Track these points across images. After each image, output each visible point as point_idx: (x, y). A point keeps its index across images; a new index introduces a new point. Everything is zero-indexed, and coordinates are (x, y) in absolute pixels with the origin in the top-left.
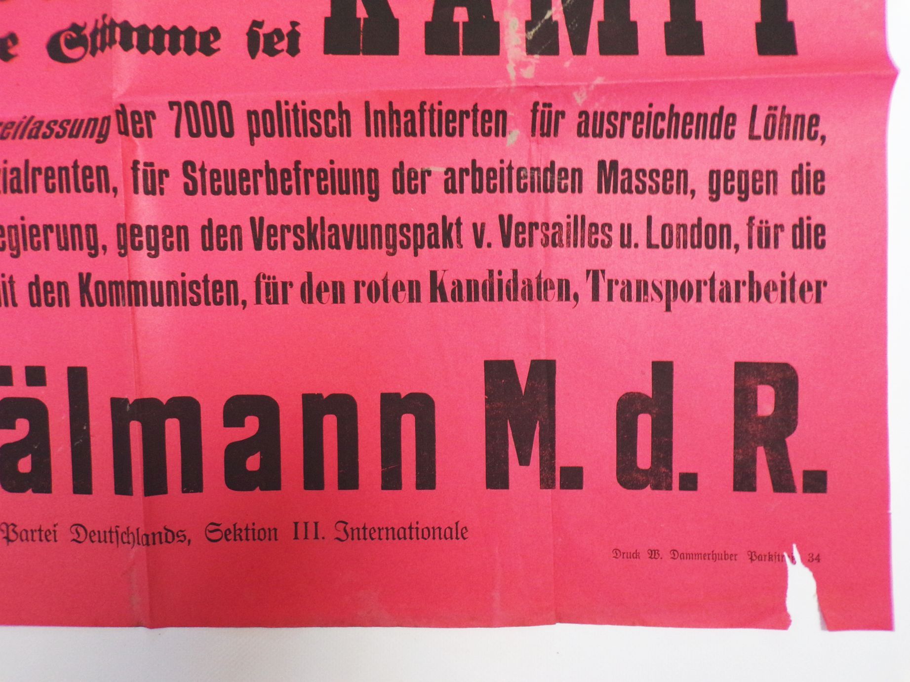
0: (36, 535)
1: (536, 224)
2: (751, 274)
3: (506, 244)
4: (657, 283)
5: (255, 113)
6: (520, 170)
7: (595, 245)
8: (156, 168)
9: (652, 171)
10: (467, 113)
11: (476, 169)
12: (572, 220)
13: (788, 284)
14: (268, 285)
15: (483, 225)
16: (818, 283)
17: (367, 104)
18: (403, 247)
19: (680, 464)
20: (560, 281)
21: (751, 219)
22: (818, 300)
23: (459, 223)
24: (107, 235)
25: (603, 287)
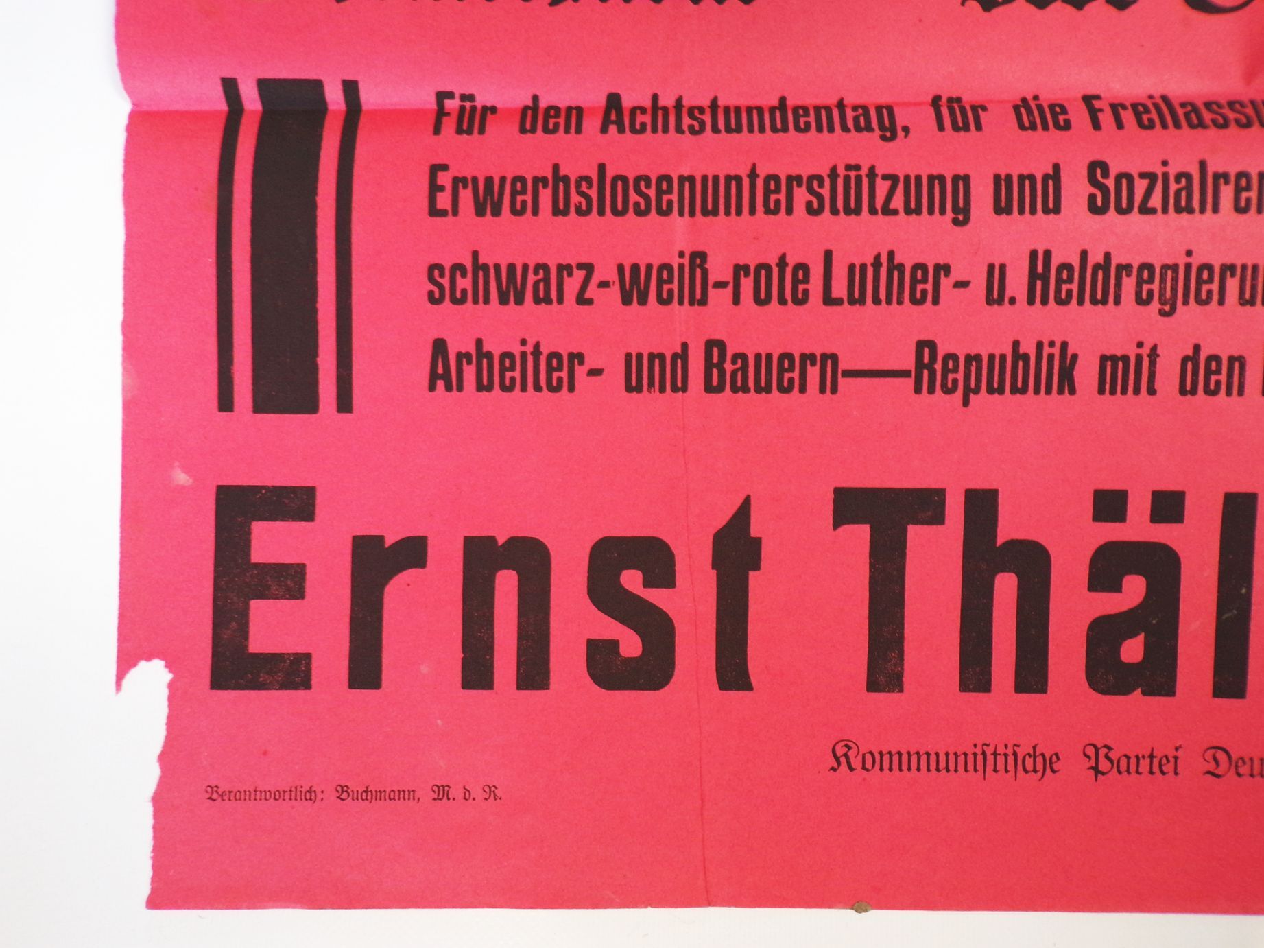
0: (1145, 764)
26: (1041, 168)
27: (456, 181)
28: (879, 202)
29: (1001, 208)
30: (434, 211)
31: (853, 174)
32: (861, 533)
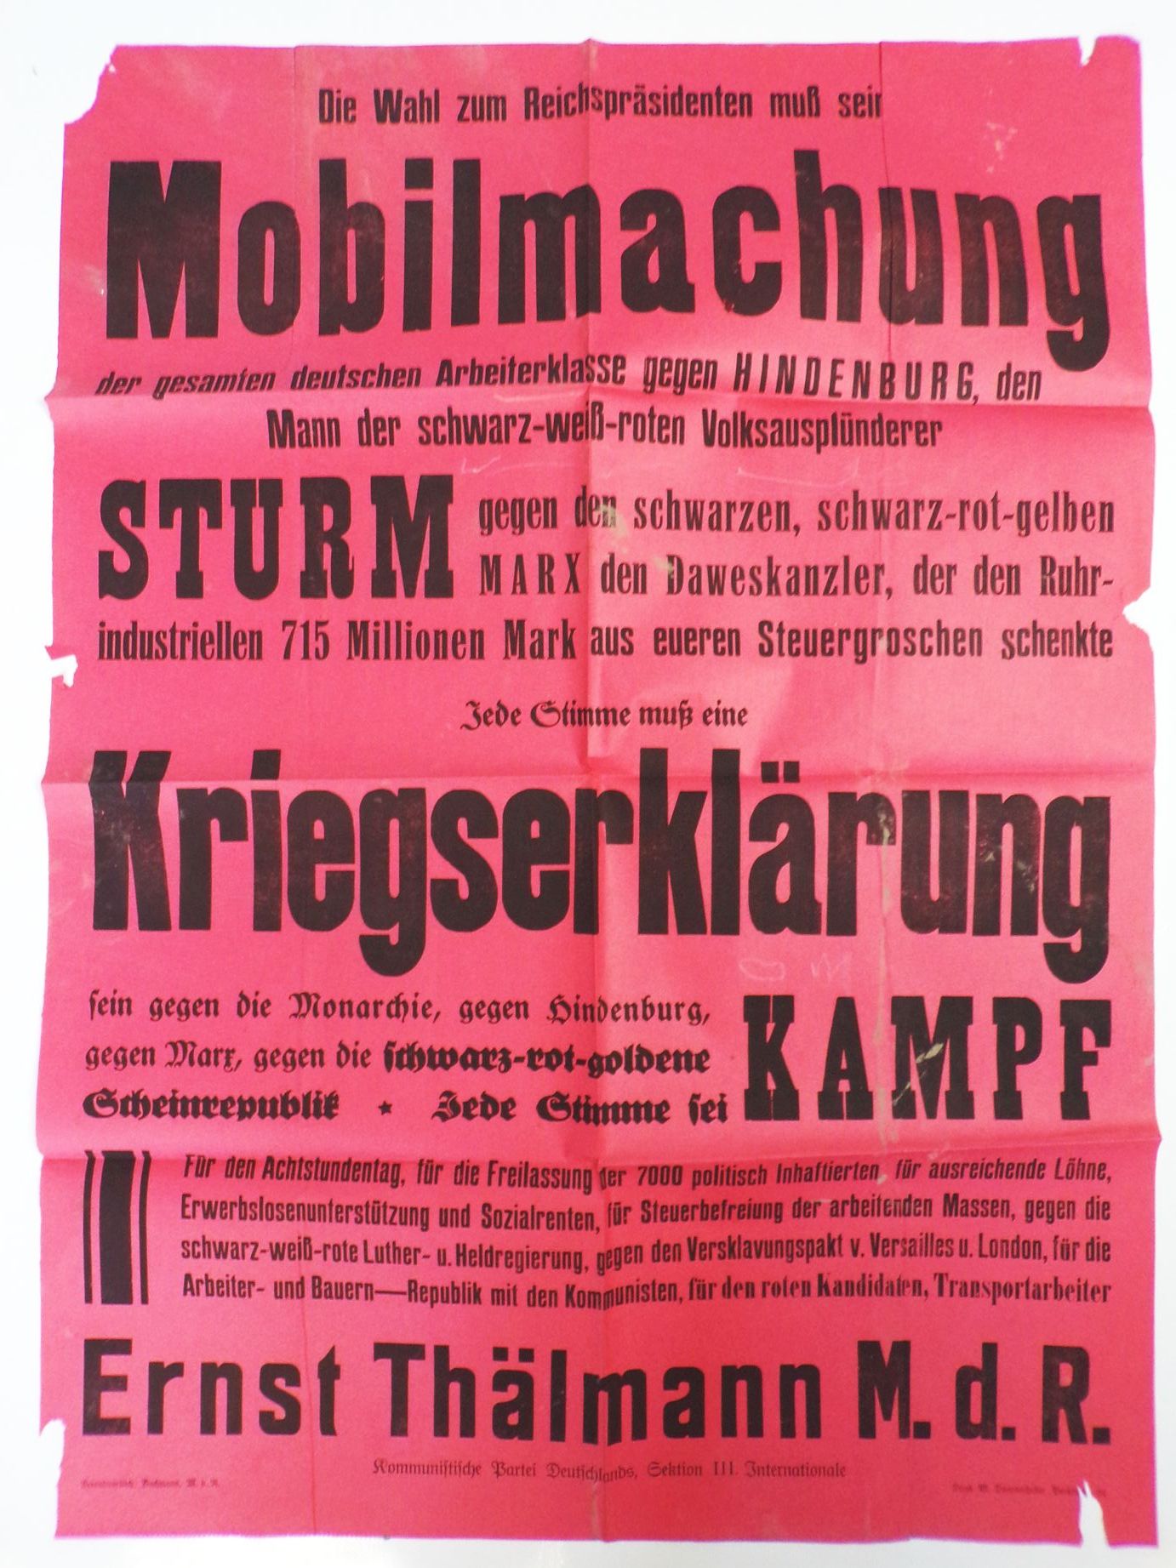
0: (520, 1471)
1: (898, 1240)
2: (1056, 1279)
3: (875, 1254)
4: (986, 1284)
5: (699, 1172)
6: (886, 1201)
7: (941, 1255)
8: (622, 1206)
9: (984, 1201)
10: (851, 1168)
11: (854, 1200)
12: (924, 1237)
13: (1082, 1287)
14: (699, 1286)
15: (858, 1240)
16: (1105, 1287)
17: (780, 1166)
18: (798, 1256)
19: (1002, 1421)
20: (915, 1281)
21: (1056, 1237)
22: (1105, 1300)
23: (840, 1238)
24: (590, 1260)
25: (947, 1286)
26: (461, 1206)
27: (195, 1203)
28: (388, 1219)
29: (443, 1224)
30: (184, 1216)
31: (376, 1205)
32: (386, 1364)
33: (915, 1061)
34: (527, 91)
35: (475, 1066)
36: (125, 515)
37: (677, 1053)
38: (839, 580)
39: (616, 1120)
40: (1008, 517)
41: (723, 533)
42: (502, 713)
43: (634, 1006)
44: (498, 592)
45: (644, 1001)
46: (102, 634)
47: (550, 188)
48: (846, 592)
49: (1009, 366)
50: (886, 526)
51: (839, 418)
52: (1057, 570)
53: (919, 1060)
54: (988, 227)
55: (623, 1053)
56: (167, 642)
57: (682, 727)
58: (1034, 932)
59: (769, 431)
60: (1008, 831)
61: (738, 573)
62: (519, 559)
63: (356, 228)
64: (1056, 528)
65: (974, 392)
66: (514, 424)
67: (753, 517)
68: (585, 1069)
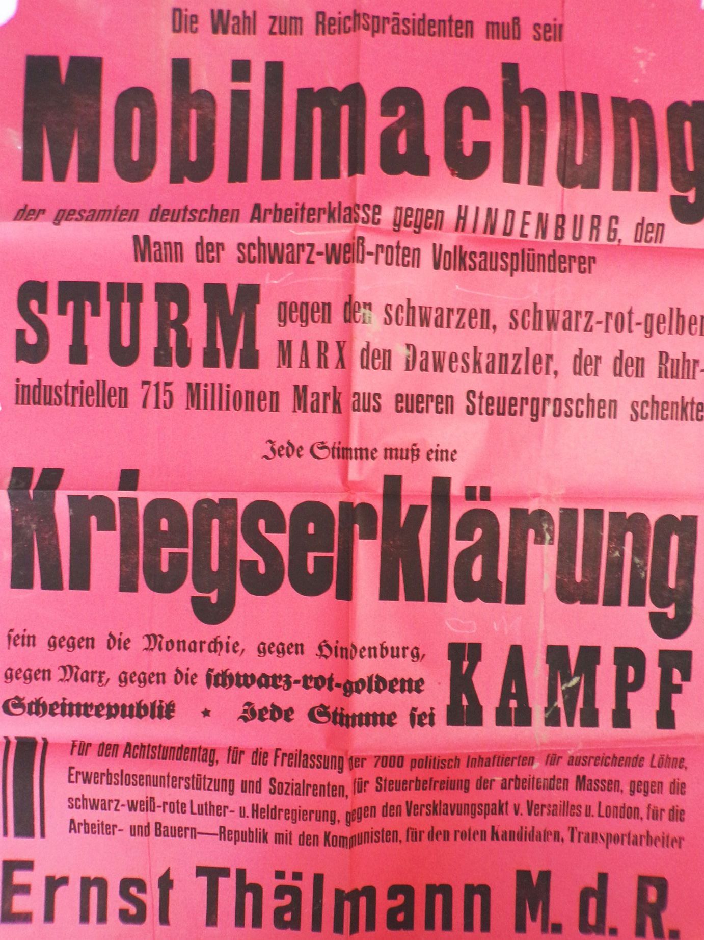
1: (545, 806)
2: (648, 832)
3: (530, 814)
4: (602, 834)
5: (415, 760)
6: (538, 779)
7: (573, 815)
8: (363, 780)
9: (602, 780)
10: (516, 758)
11: (517, 778)
12: (562, 804)
13: (666, 839)
14: (412, 832)
15: (519, 804)
16: (680, 838)
17: (469, 757)
18: (479, 814)
19: (610, 922)
20: (555, 832)
21: (649, 805)
22: (680, 847)
23: (507, 803)
24: (341, 816)
25: (576, 835)
26: (255, 779)
27: (77, 773)
28: (206, 787)
29: (244, 791)
30: (70, 782)
31: (199, 777)
32: (204, 880)
33: (561, 688)
34: (318, 13)
35: (267, 686)
36: (34, 305)
37: (403, 680)
38: (522, 365)
39: (360, 725)
40: (638, 324)
41: (445, 330)
42: (290, 449)
43: (375, 648)
44: (290, 366)
45: (381, 645)
46: (17, 386)
47: (331, 84)
48: (527, 372)
49: (643, 219)
50: (555, 329)
51: (527, 252)
52: (670, 361)
53: (564, 688)
54: (633, 122)
55: (366, 679)
56: (62, 394)
57: (413, 460)
58: (643, 604)
59: (477, 260)
60: (629, 537)
61: (453, 358)
62: (305, 343)
63: (196, 108)
64: (670, 333)
65: (619, 236)
66: (303, 251)
67: (465, 319)
68: (340, 691)
